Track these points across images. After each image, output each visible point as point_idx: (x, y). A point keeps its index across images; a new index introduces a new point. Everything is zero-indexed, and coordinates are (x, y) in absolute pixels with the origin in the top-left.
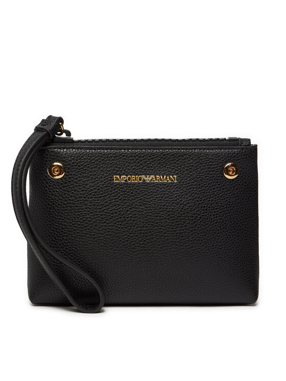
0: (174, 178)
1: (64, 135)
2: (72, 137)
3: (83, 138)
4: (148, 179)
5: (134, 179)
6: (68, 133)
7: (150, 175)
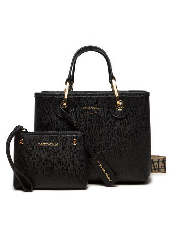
0: (57, 144)
1: (24, 130)
2: (27, 131)
3: (30, 131)
4: (49, 144)
5: (45, 144)
6: (26, 130)
7: (50, 143)
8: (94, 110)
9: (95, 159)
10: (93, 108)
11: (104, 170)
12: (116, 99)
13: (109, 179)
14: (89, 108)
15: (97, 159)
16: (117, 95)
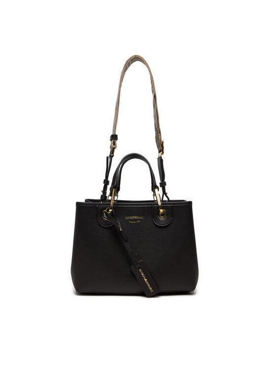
8: (136, 220)
9: (137, 267)
10: (135, 217)
11: (146, 280)
12: (159, 208)
13: (151, 289)
14: (131, 218)
15: (139, 268)
16: (160, 203)
